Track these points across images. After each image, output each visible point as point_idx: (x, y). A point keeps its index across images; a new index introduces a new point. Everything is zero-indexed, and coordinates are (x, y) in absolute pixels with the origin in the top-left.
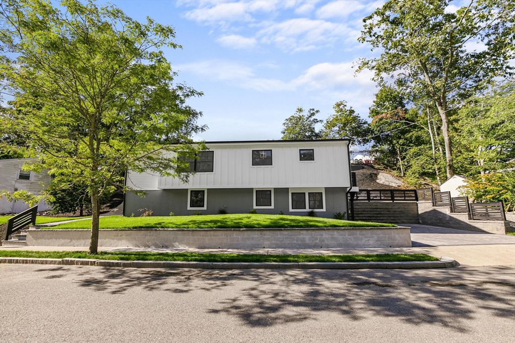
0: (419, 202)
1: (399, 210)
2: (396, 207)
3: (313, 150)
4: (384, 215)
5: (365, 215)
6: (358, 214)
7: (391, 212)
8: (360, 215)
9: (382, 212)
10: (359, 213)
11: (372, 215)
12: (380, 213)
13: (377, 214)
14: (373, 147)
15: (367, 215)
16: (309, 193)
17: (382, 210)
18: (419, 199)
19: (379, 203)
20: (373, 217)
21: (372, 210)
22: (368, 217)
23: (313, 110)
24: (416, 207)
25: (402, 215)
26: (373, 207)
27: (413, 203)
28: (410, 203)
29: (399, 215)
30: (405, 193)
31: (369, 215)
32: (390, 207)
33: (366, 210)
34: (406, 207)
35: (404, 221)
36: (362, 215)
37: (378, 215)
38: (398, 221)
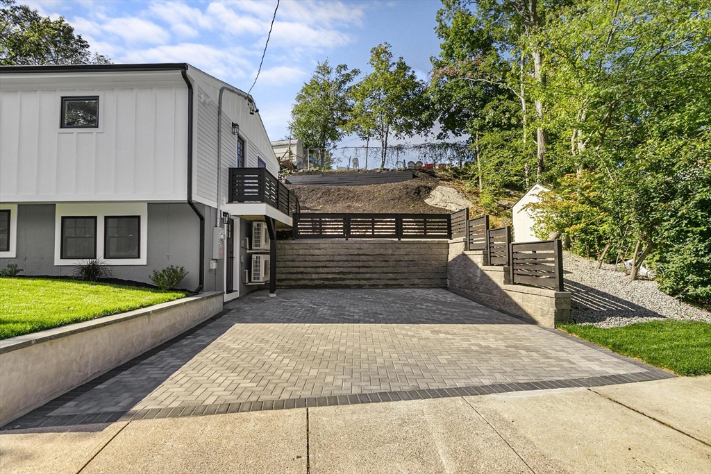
0: (454, 240)
1: (407, 258)
2: (403, 252)
3: (97, 98)
4: (374, 270)
5: (333, 270)
6: (316, 267)
7: (391, 263)
8: (321, 270)
9: (371, 264)
10: (321, 264)
11: (349, 270)
12: (366, 264)
13: (359, 267)
14: (439, 137)
15: (337, 270)
16: (106, 218)
17: (369, 258)
18: (454, 233)
19: (366, 242)
20: (350, 273)
21: (349, 258)
22: (338, 273)
23: (345, 67)
24: (444, 251)
25: (413, 269)
26: (352, 252)
27: (439, 243)
28: (433, 243)
29: (405, 270)
30: (425, 222)
31: (342, 270)
32: (390, 252)
33: (336, 258)
34: (423, 252)
35: (416, 281)
36: (326, 270)
37: (362, 270)
38: (403, 282)
